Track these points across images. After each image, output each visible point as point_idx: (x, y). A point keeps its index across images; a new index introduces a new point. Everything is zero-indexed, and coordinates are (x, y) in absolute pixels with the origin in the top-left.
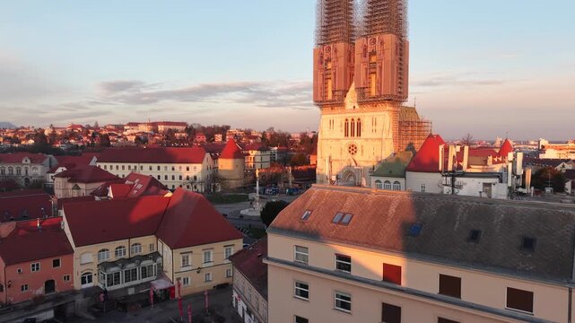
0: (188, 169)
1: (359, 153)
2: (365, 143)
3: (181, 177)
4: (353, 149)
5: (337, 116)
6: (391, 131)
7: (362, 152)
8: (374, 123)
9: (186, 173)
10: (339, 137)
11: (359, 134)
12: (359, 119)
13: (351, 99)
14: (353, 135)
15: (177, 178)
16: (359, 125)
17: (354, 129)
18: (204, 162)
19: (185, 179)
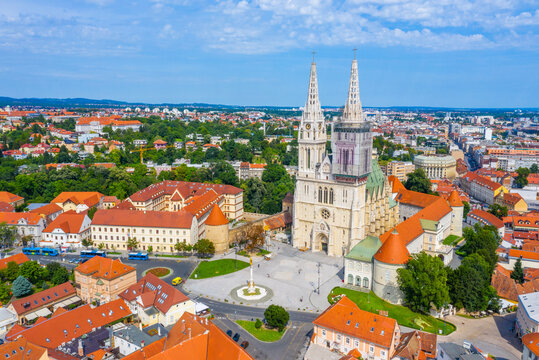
0: (178, 233)
1: (331, 218)
2: (336, 212)
3: (171, 240)
4: (326, 213)
5: (312, 183)
7: (334, 218)
8: (345, 195)
9: (175, 237)
10: (313, 202)
11: (331, 202)
12: (332, 190)
13: (324, 170)
14: (326, 201)
15: (168, 241)
16: (332, 194)
17: (327, 196)
18: (193, 225)
19: (175, 242)
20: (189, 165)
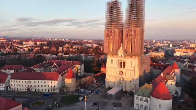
0: (51, 83)
1: (124, 75)
2: (127, 71)
3: (48, 86)
4: (121, 73)
5: (115, 58)
6: (138, 68)
7: (125, 74)
8: (131, 63)
9: (50, 85)
10: (115, 67)
11: (124, 67)
12: (124, 61)
13: (120, 52)
14: (121, 67)
15: (47, 86)
16: (124, 63)
17: (122, 64)
18: (58, 79)
19: (50, 87)
20: (64, 55)
